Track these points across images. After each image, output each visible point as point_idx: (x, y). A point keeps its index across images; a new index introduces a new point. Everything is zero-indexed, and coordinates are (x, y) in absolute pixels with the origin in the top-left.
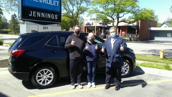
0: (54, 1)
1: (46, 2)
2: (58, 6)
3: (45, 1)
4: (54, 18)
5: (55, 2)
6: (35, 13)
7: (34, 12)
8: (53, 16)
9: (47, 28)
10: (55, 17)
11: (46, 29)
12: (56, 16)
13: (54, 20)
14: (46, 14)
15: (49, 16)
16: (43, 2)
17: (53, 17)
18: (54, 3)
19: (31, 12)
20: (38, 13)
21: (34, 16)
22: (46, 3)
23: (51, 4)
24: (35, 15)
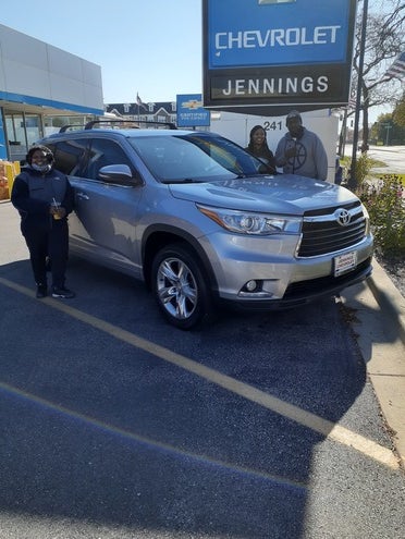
0: (317, 29)
1: (284, 40)
2: (333, 41)
3: (278, 38)
4: (311, 90)
5: (320, 31)
6: (240, 84)
7: (237, 82)
8: (307, 82)
9: (278, 126)
10: (315, 84)
11: (274, 128)
12: (323, 81)
13: (314, 96)
14: (280, 80)
15: (292, 85)
16: (272, 44)
17: (307, 88)
18: (316, 35)
19: (230, 82)
20: (251, 82)
21: (237, 93)
22: (282, 44)
23: (303, 42)
24: (240, 90)
